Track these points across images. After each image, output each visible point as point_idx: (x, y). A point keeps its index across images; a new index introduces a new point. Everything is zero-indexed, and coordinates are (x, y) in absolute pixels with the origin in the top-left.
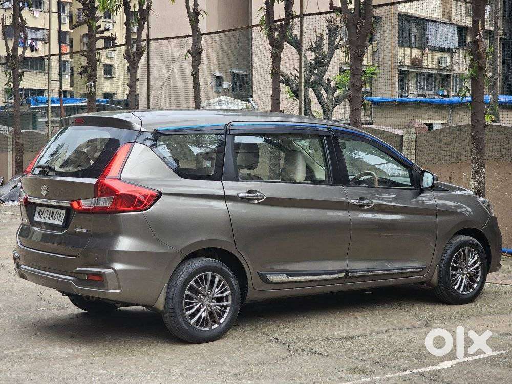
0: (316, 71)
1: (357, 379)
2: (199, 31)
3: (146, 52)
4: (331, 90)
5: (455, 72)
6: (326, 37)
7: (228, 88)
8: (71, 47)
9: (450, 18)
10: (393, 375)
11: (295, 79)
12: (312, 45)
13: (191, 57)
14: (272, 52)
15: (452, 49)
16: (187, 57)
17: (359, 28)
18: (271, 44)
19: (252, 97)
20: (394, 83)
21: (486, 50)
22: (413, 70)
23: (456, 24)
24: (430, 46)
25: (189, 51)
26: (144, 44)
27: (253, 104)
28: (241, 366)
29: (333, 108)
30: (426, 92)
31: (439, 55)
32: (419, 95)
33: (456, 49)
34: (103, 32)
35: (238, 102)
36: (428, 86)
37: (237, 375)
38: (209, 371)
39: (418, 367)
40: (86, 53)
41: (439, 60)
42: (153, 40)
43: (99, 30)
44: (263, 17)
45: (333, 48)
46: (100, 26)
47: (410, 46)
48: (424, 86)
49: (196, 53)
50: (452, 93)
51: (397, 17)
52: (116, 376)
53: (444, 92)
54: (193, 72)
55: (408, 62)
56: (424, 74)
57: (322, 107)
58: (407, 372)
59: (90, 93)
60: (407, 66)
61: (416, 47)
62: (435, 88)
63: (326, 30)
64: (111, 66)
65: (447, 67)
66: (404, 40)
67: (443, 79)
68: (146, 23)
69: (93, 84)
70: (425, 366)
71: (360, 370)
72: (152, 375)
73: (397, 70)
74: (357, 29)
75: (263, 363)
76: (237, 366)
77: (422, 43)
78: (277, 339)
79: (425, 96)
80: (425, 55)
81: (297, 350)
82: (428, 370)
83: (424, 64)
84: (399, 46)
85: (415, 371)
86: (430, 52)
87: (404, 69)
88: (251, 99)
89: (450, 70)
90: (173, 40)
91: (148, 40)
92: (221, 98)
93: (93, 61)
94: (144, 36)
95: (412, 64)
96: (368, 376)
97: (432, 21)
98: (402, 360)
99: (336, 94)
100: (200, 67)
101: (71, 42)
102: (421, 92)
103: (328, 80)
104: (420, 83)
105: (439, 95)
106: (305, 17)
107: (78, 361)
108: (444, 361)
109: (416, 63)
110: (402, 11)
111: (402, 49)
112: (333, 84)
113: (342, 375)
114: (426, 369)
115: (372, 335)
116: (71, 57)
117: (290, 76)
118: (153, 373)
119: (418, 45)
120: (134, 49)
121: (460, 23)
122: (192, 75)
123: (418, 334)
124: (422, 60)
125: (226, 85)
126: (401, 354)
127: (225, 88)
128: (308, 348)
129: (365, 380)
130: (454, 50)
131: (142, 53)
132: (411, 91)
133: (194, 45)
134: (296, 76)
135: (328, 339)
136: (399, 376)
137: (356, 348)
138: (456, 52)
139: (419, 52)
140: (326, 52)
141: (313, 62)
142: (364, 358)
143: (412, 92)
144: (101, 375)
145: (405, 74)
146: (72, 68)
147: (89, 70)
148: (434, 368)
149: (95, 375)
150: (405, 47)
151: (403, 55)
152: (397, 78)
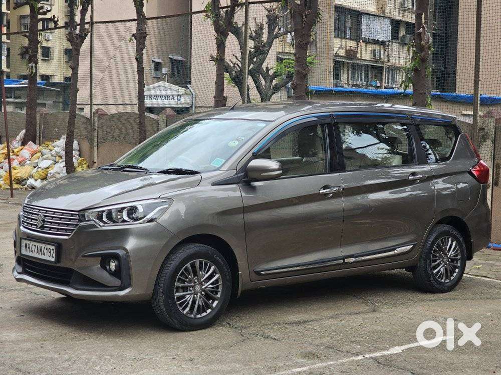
0: (255, 60)
1: (312, 364)
2: (143, 16)
3: (89, 35)
4: (269, 78)
5: (387, 64)
6: (266, 26)
7: (166, 74)
8: (8, 28)
9: (384, 12)
10: (346, 360)
11: (234, 66)
12: (252, 33)
13: (135, 41)
14: (217, 39)
15: (385, 42)
16: (131, 41)
17: (304, 17)
18: (216, 31)
19: (190, 84)
20: (330, 73)
21: (428, 42)
22: (347, 61)
23: (389, 18)
24: (365, 38)
25: (133, 35)
26: (87, 26)
27: (191, 90)
28: (196, 351)
29: (271, 96)
30: (360, 83)
31: (373, 47)
32: (354, 85)
33: (389, 41)
34: (45, 13)
35: (176, 87)
36: (361, 77)
37: (191, 360)
38: (163, 356)
39: (371, 351)
40: (27, 34)
41: (373, 52)
42: (96, 23)
43: (41, 11)
44: (209, 3)
45: (272, 37)
46: (42, 8)
47: (345, 38)
48: (358, 77)
49: (140, 37)
50: (384, 85)
51: (334, 9)
52: (68, 360)
53: (376, 83)
54: (137, 56)
55: (343, 53)
56: (358, 65)
57: (261, 94)
58: (360, 357)
59: (31, 74)
60: (342, 57)
61: (351, 39)
62: (368, 79)
63: (266, 20)
64: (48, 48)
65: (380, 59)
66: (340, 32)
67: (375, 70)
68: (90, 6)
69: (34, 65)
70: (377, 351)
71: (313, 355)
72: (105, 359)
73: (332, 60)
74: (303, 18)
75: (217, 348)
76: (191, 351)
77: (357, 36)
78: (229, 324)
79: (359, 86)
80: (359, 47)
81: (250, 334)
82: (380, 355)
83: (359, 56)
84: (335, 37)
85: (367, 356)
86: (364, 44)
87: (339, 60)
88: (189, 86)
89: (383, 62)
90: (116, 24)
91: (92, 23)
92: (160, 83)
93: (34, 42)
94: (87, 19)
95: (347, 56)
96: (322, 361)
97: (367, 14)
98: (354, 345)
99: (274, 82)
100: (144, 51)
101: (8, 22)
102: (355, 83)
103: (267, 68)
104: (355, 74)
105: (371, 86)
106: (251, 5)
107: (29, 345)
108: (395, 345)
109: (351, 54)
110: (339, 3)
111: (338, 40)
112: (271, 72)
113: (296, 360)
114: (378, 354)
115: (322, 319)
116: (8, 38)
117: (230, 63)
118: (107, 357)
119: (353, 37)
120: (78, 32)
121: (393, 17)
122: (136, 59)
123: (367, 319)
124: (357, 52)
125: (165, 70)
126: (353, 339)
127: (164, 74)
128: (261, 333)
129: (319, 365)
130: (387, 43)
131: (86, 35)
132: (345, 81)
133: (138, 30)
134: (235, 63)
135: (279, 324)
136: (353, 361)
137: (308, 333)
138: (389, 45)
139: (354, 44)
140: (265, 41)
141: (252, 50)
142: (317, 343)
143: (347, 82)
144: (53, 359)
145: (340, 65)
146: (8, 49)
147: (30, 51)
148: (386, 353)
149: (47, 359)
150: (341, 38)
151: (339, 46)
152: (332, 68)
